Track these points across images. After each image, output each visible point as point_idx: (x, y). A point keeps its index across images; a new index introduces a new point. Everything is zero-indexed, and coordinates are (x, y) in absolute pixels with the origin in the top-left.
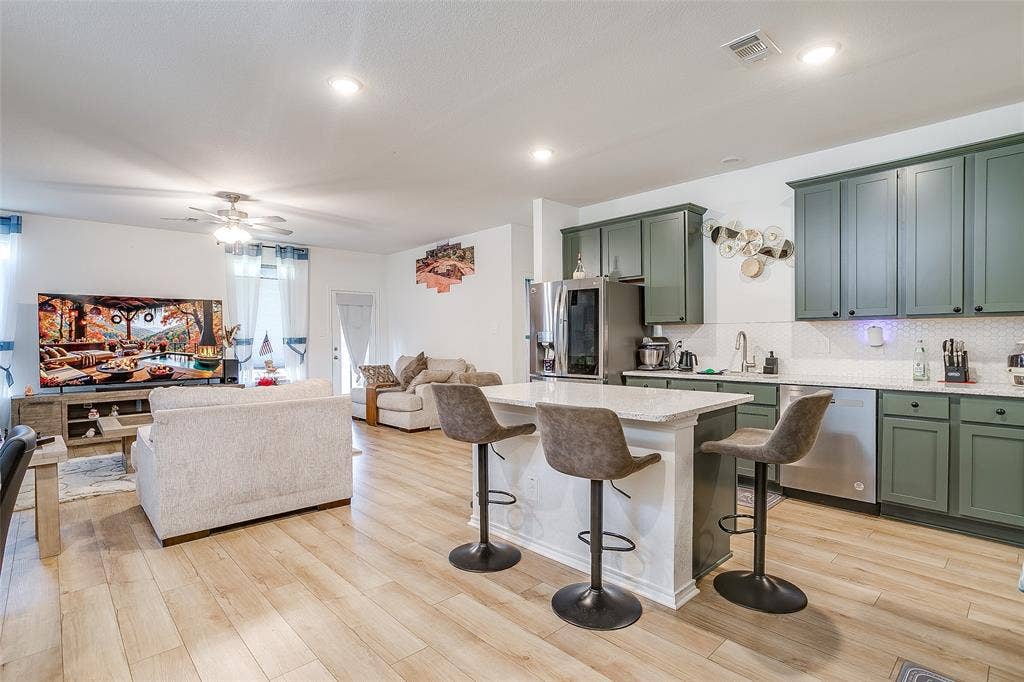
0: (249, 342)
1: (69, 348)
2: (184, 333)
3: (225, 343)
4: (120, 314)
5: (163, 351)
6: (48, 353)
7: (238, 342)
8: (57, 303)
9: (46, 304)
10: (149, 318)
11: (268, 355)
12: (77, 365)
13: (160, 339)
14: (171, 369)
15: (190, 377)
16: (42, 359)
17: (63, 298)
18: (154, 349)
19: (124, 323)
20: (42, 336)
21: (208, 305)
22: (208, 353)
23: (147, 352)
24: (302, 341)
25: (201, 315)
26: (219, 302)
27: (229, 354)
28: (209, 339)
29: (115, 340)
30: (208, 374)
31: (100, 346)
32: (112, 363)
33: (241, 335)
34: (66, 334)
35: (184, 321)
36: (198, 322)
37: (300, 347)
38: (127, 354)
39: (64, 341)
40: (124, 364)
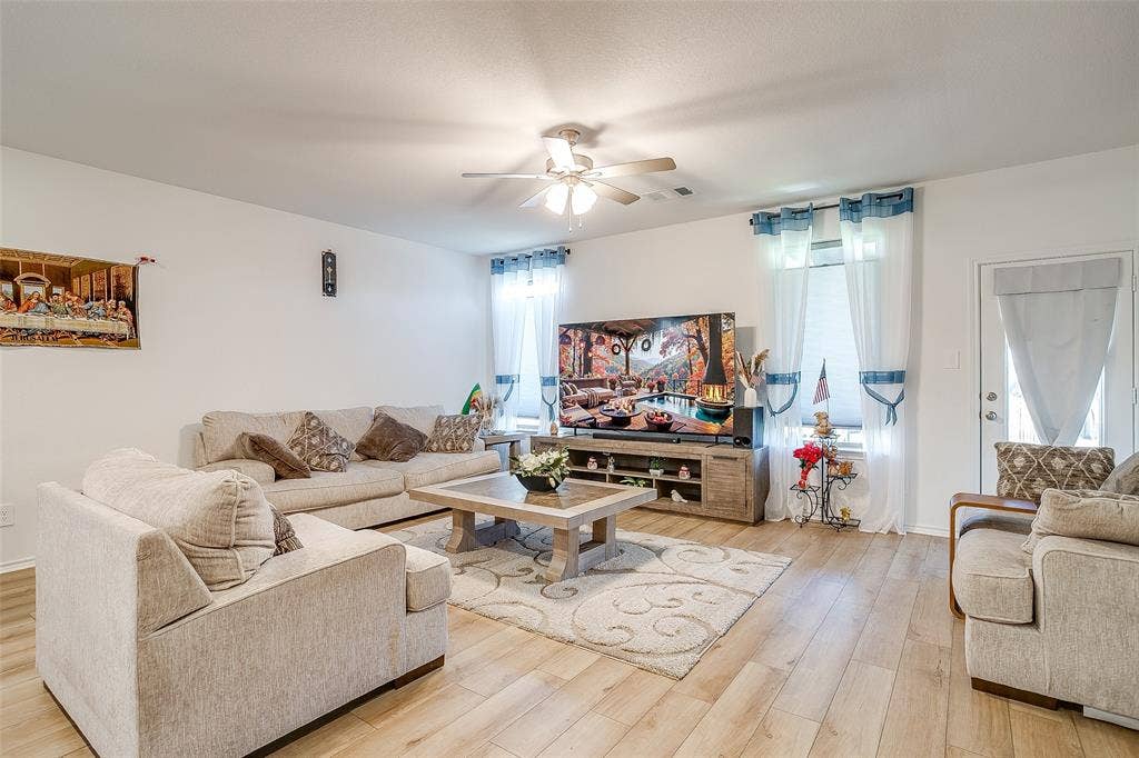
0: (792, 379)
1: (580, 384)
2: (685, 365)
3: (743, 379)
4: (619, 343)
5: (660, 391)
6: (565, 389)
7: (773, 379)
8: (571, 333)
9: (564, 339)
10: (646, 346)
11: (823, 403)
12: (586, 406)
13: (658, 373)
14: (670, 417)
15: (692, 430)
16: (561, 397)
17: (576, 327)
18: (651, 388)
19: (623, 353)
20: (562, 371)
21: (714, 321)
22: (715, 395)
23: (644, 392)
24: (896, 377)
25: (705, 337)
26: (731, 316)
27: (750, 399)
28: (717, 375)
29: (614, 376)
30: (714, 427)
31: (601, 383)
32: (612, 404)
33: (776, 365)
34: (577, 368)
35: (685, 348)
36: (702, 348)
37: (890, 392)
38: (625, 394)
39: (576, 377)
40: (621, 404)
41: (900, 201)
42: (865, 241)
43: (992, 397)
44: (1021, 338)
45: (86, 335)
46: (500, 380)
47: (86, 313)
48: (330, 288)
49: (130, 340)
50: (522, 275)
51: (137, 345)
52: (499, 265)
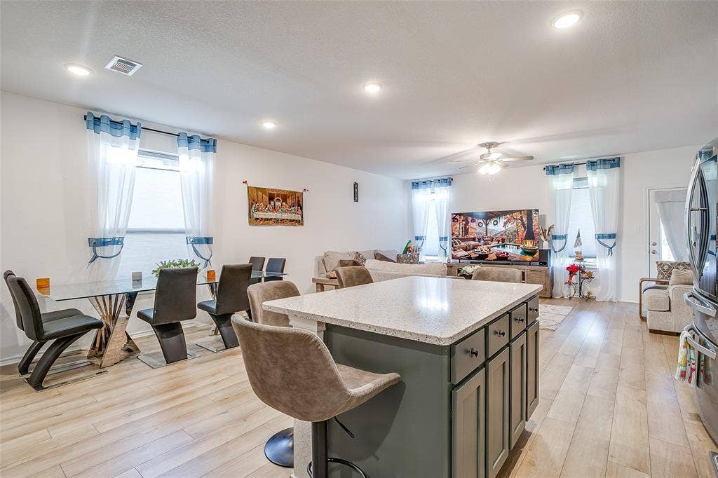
0: (565, 237)
1: (463, 240)
2: (515, 231)
3: (542, 238)
4: (482, 222)
5: (503, 242)
6: (455, 242)
7: (555, 237)
8: (458, 217)
9: (454, 219)
10: (495, 223)
11: (578, 248)
12: (466, 250)
13: (502, 235)
14: (508, 254)
15: (518, 259)
16: (453, 246)
17: (460, 214)
18: (499, 241)
19: (484, 226)
20: (453, 234)
21: (529, 213)
22: (529, 244)
23: (495, 243)
24: (612, 236)
25: (525, 220)
26: (537, 210)
27: (545, 246)
28: (530, 235)
29: (480, 236)
30: (529, 258)
31: (474, 239)
32: (479, 249)
33: (557, 232)
34: (461, 233)
35: (515, 224)
36: (523, 224)
37: (610, 242)
38: (485, 244)
39: (460, 237)
40: (483, 249)
41: (614, 163)
42: (598, 179)
43: (655, 244)
44: (667, 220)
45: (291, 221)
46: (417, 238)
47: (289, 212)
48: (356, 198)
49: (300, 222)
50: (429, 190)
51: (302, 224)
52: (416, 185)
